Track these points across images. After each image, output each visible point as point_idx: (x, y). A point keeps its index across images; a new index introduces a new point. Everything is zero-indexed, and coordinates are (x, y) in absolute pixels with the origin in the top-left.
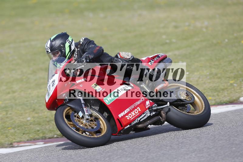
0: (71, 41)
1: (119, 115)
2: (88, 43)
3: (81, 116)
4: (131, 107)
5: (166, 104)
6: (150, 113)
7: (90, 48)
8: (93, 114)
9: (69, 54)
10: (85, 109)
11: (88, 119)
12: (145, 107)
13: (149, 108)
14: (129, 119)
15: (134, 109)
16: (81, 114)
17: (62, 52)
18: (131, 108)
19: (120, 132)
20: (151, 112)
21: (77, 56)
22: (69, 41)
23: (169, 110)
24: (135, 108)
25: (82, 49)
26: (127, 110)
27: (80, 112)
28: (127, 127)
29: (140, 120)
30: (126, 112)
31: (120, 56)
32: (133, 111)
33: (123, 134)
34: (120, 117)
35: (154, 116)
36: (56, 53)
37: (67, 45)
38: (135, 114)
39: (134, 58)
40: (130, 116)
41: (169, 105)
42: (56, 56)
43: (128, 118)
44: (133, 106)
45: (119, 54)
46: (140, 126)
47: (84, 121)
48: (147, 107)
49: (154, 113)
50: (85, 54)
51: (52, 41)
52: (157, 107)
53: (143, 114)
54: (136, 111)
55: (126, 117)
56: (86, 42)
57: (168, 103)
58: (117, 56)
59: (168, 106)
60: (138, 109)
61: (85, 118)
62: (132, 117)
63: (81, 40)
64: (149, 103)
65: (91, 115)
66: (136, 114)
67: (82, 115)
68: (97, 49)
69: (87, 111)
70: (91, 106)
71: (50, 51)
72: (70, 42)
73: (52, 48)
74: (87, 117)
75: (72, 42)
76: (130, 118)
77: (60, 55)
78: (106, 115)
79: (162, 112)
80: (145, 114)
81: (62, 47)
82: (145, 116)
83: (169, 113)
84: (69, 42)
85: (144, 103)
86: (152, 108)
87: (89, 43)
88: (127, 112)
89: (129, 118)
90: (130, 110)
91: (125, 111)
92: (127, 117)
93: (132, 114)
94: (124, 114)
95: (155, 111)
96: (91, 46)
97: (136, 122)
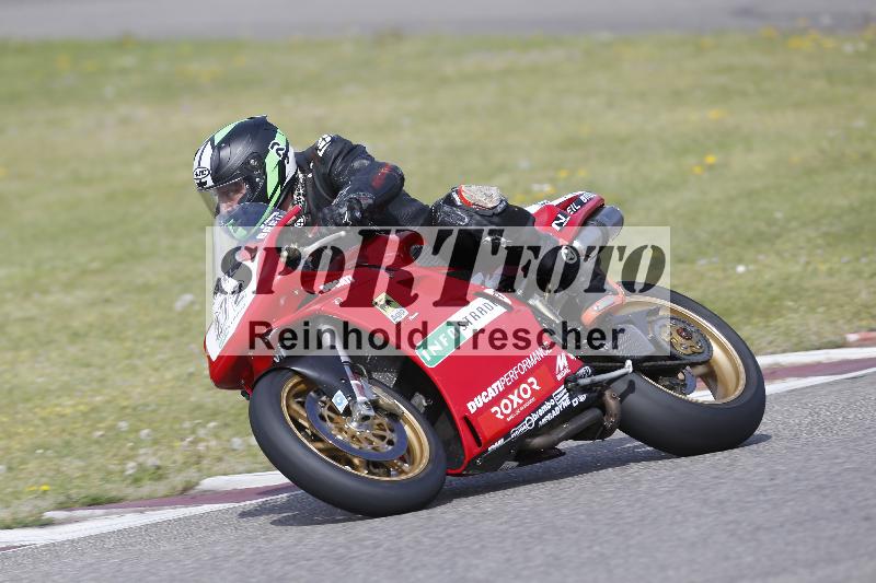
0: (283, 145)
1: (469, 405)
2: (346, 155)
3: (341, 409)
4: (508, 376)
5: (623, 367)
6: (571, 398)
7: (353, 172)
8: (381, 402)
9: (279, 191)
10: (353, 382)
11: (366, 418)
12: (554, 376)
13: (566, 381)
14: (502, 417)
15: (516, 384)
16: (340, 400)
17: (253, 186)
18: (510, 381)
19: (472, 463)
20: (572, 394)
21: (303, 198)
22: (276, 147)
23: (631, 387)
24: (522, 379)
25: (324, 174)
26: (494, 386)
27: (339, 392)
28: (497, 445)
29: (537, 422)
30: (492, 392)
31: (462, 198)
32: (516, 392)
33: (483, 468)
34: (473, 411)
35: (583, 407)
36: (234, 188)
37: (272, 160)
38: (521, 401)
39: (508, 206)
40: (506, 407)
41: (631, 370)
42: (231, 200)
43: (499, 416)
44: (513, 374)
45: (459, 193)
46: (538, 441)
47: (354, 425)
48: (559, 377)
49: (582, 398)
50: (344, 192)
51: (218, 148)
52: (593, 377)
53: (548, 401)
54: (525, 391)
55: (493, 410)
56: (337, 152)
57: (629, 363)
58: (449, 200)
59: (626, 374)
60: (532, 383)
61: (356, 415)
62: (513, 411)
63: (321, 144)
64: (566, 364)
65: (375, 405)
66: (525, 400)
67: (345, 402)
68: (383, 174)
69: (361, 388)
70: (369, 372)
71: (210, 182)
72: (282, 149)
73: (218, 172)
74: (364, 410)
75: (287, 151)
76: (506, 416)
77: (245, 195)
78: (421, 403)
79: (607, 393)
80: (552, 402)
81: (253, 167)
82: (553, 407)
83: (631, 398)
84: (278, 150)
85: (550, 362)
86: (576, 379)
87: (349, 152)
88: (494, 395)
89: (502, 413)
90: (505, 385)
91: (489, 389)
92: (496, 412)
93: (512, 401)
94: (486, 401)
95: (584, 389)
96: (356, 164)
97: (524, 427)
